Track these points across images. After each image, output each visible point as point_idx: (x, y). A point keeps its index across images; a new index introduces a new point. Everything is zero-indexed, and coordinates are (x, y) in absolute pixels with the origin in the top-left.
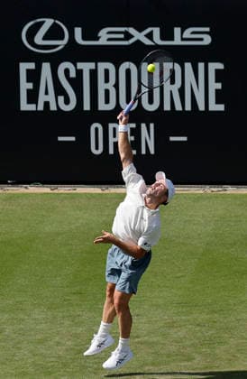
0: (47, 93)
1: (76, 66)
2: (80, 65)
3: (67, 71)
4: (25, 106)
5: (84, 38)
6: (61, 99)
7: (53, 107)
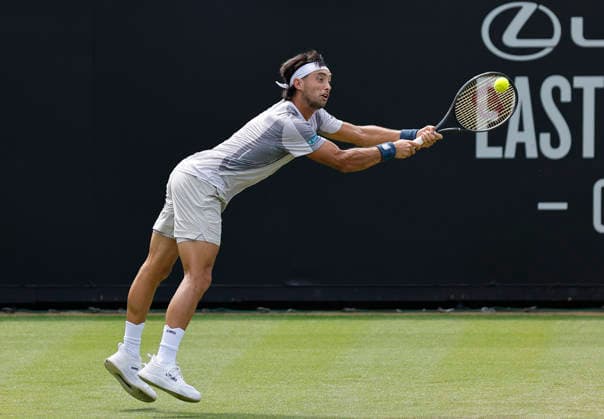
0: (521, 128)
1: (571, 83)
2: (579, 81)
3: (556, 92)
4: (484, 150)
5: (587, 35)
6: (545, 138)
7: (531, 153)
